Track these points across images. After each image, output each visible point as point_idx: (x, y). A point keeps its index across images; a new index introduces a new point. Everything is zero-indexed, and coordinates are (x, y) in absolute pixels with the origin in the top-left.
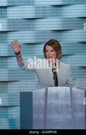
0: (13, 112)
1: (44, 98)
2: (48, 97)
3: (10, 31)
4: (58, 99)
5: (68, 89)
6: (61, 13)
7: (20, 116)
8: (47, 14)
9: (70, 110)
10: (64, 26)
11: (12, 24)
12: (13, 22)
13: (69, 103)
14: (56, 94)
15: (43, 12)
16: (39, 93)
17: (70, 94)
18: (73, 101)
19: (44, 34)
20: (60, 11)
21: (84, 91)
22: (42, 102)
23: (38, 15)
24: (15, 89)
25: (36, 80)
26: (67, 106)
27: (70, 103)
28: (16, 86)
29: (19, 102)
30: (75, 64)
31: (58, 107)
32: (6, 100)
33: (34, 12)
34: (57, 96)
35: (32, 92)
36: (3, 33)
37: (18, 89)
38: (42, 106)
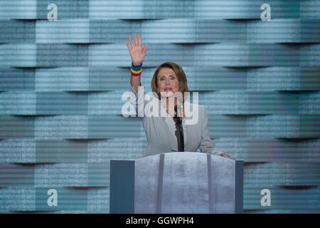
0: (97, 199)
1: (157, 172)
2: (165, 171)
3: (94, 44)
4: (183, 175)
5: (202, 157)
6: (194, 11)
7: (109, 206)
8: (165, 14)
9: (207, 197)
10: (197, 36)
11: (99, 30)
12: (101, 27)
13: (205, 184)
14: (181, 165)
15: (158, 8)
16: (146, 163)
17: (206, 167)
18: (213, 181)
19: (158, 52)
20: (190, 8)
21: (234, 162)
22: (153, 181)
23: (148, 14)
24: (101, 155)
25: (142, 139)
26: (201, 190)
27: (207, 183)
28: (104, 150)
29: (109, 181)
30: (217, 109)
31: (183, 192)
32: (84, 176)
33: (141, 8)
34: (181, 169)
35: (134, 161)
36: (80, 47)
37: (107, 155)
38: (153, 189)
